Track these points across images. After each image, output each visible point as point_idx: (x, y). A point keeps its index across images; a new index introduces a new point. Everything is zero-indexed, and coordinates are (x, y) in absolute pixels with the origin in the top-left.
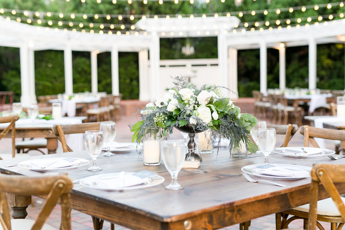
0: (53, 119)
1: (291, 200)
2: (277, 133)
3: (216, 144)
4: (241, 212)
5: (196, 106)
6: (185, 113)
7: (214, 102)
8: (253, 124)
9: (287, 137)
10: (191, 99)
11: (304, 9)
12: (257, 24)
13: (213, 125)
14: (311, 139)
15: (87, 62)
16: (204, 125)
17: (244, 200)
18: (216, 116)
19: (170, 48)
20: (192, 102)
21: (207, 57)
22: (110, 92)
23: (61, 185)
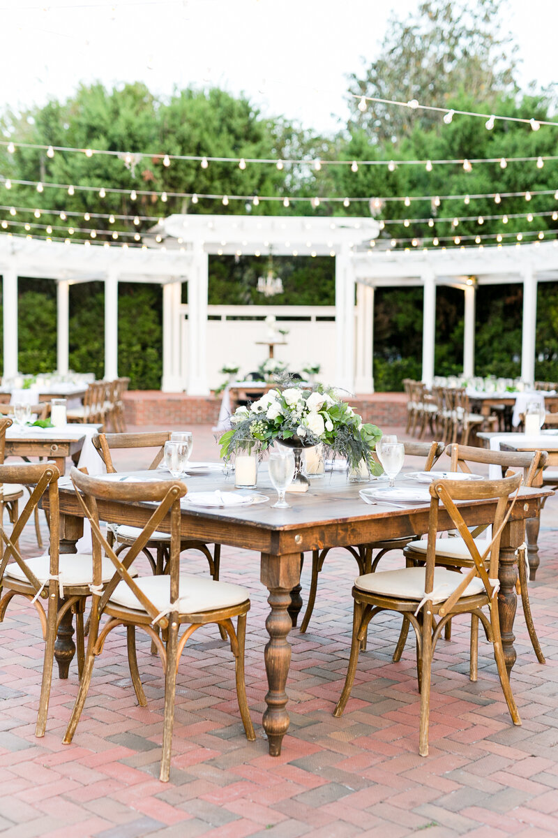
0: (52, 426)
1: (413, 525)
2: (406, 454)
3: (329, 467)
4: (355, 533)
5: (305, 413)
6: (290, 421)
7: (327, 409)
8: (377, 438)
9: (429, 459)
10: (299, 404)
11: (505, 219)
12: (415, 242)
13: (325, 438)
14: (462, 463)
15: (50, 304)
16: (315, 437)
17: (359, 517)
18: (330, 426)
19: (231, 278)
20: (300, 407)
21: (311, 303)
22: (100, 374)
23: (176, 491)
